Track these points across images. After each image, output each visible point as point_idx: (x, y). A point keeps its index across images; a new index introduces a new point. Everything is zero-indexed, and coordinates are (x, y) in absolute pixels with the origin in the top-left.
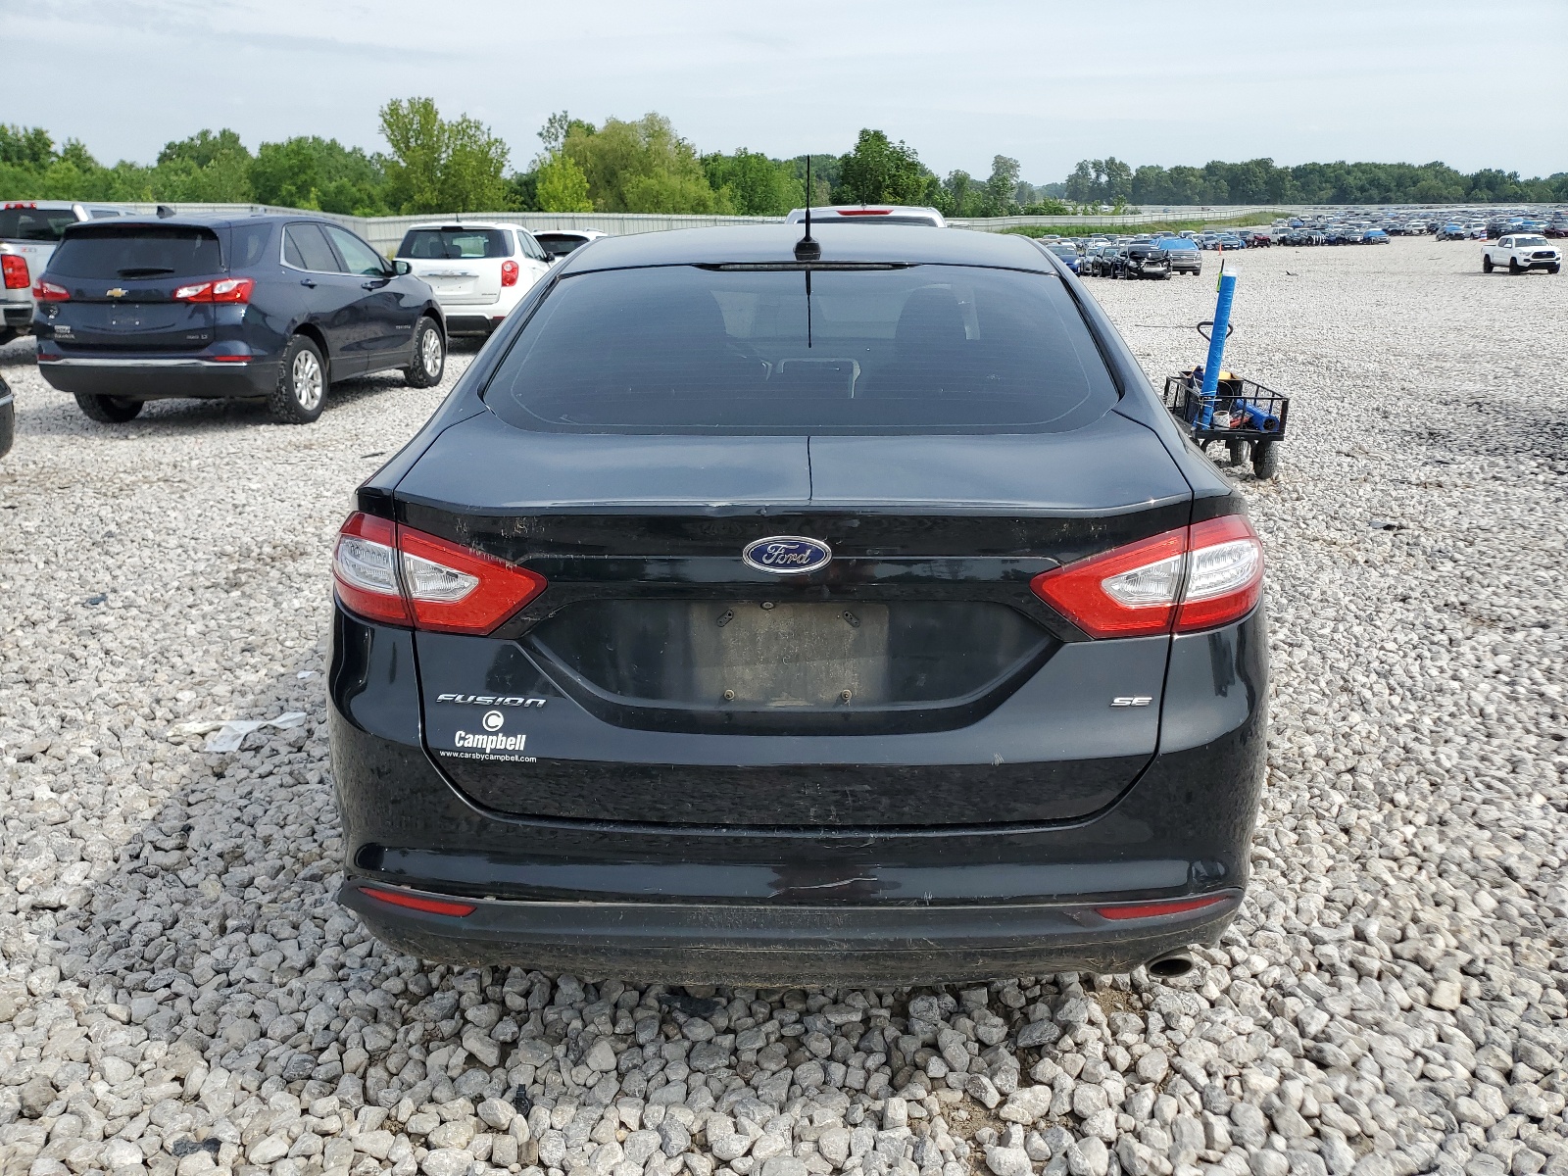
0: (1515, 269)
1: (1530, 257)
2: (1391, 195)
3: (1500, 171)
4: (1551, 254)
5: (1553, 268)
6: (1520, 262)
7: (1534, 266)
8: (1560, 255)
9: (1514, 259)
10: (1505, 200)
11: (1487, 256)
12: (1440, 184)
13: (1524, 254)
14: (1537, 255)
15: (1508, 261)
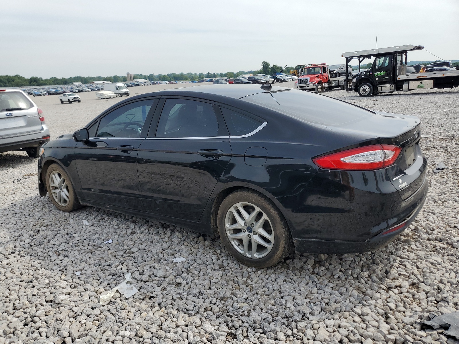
0: (70, 102)
1: (73, 99)
2: (7, 84)
3: (36, 77)
4: (78, 98)
5: (79, 101)
6: (71, 100)
7: (75, 101)
8: (80, 98)
9: (69, 100)
10: (41, 85)
11: (61, 99)
12: (21, 81)
13: (71, 98)
14: (74, 98)
15: (68, 100)
